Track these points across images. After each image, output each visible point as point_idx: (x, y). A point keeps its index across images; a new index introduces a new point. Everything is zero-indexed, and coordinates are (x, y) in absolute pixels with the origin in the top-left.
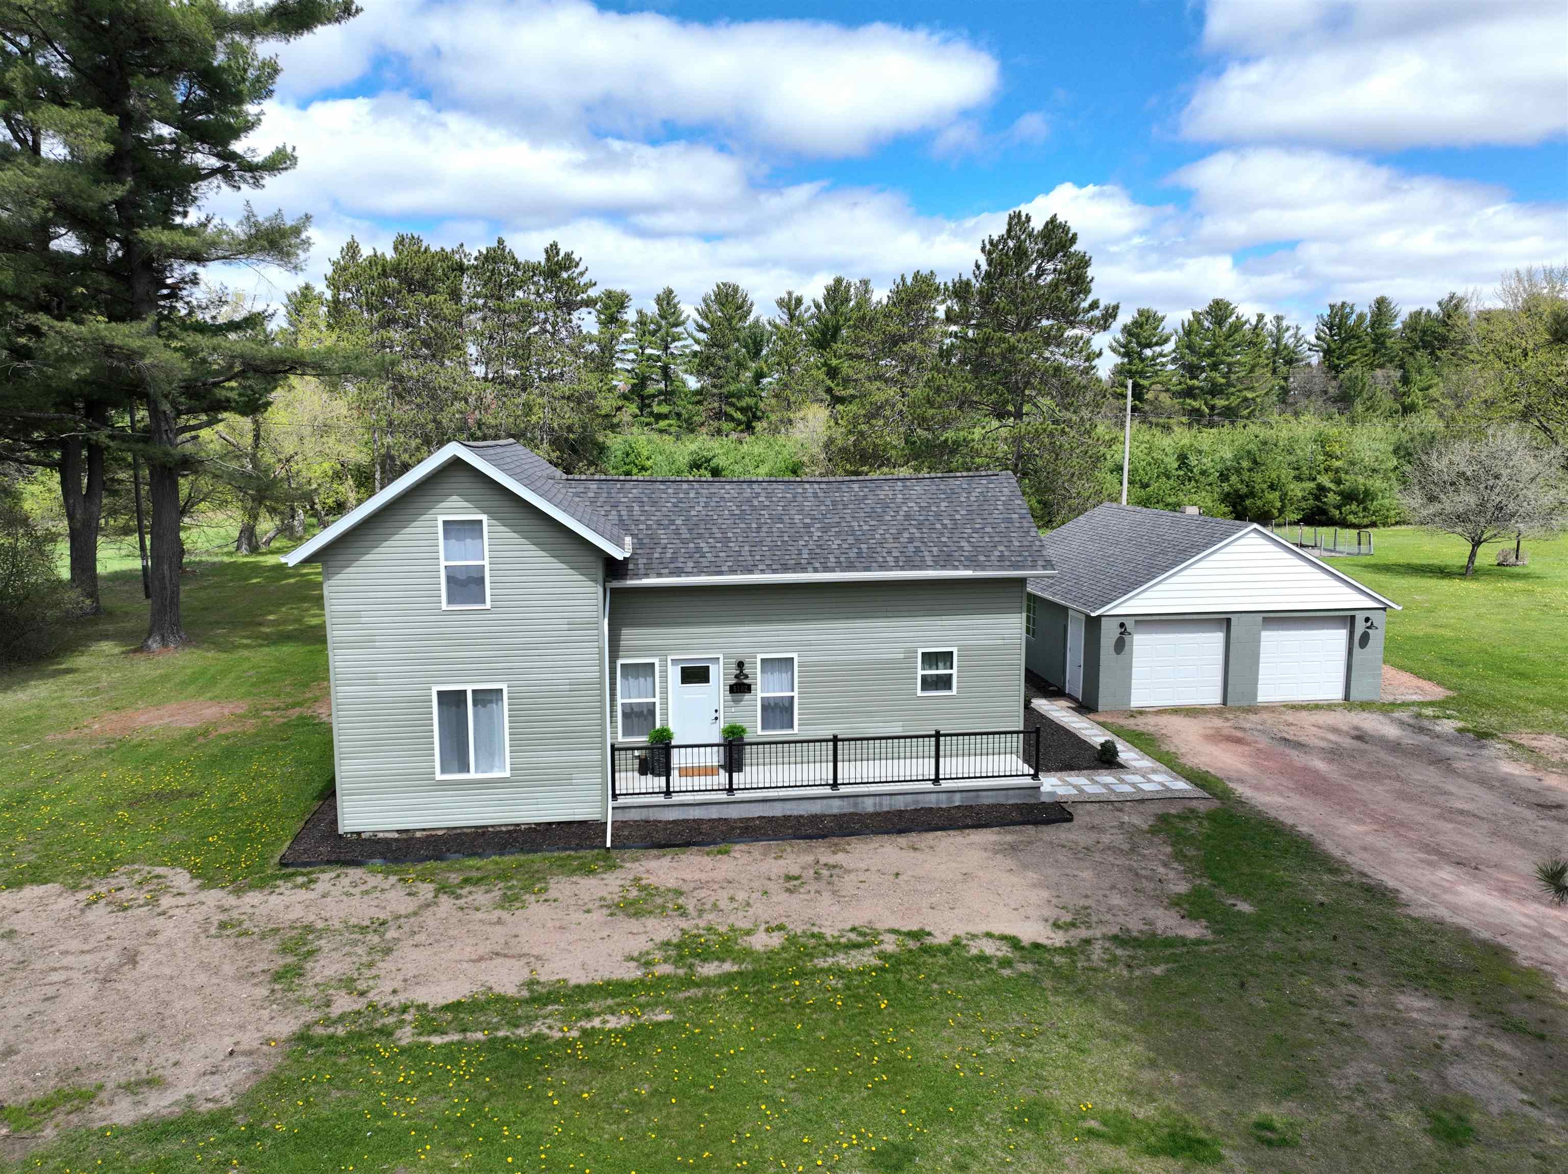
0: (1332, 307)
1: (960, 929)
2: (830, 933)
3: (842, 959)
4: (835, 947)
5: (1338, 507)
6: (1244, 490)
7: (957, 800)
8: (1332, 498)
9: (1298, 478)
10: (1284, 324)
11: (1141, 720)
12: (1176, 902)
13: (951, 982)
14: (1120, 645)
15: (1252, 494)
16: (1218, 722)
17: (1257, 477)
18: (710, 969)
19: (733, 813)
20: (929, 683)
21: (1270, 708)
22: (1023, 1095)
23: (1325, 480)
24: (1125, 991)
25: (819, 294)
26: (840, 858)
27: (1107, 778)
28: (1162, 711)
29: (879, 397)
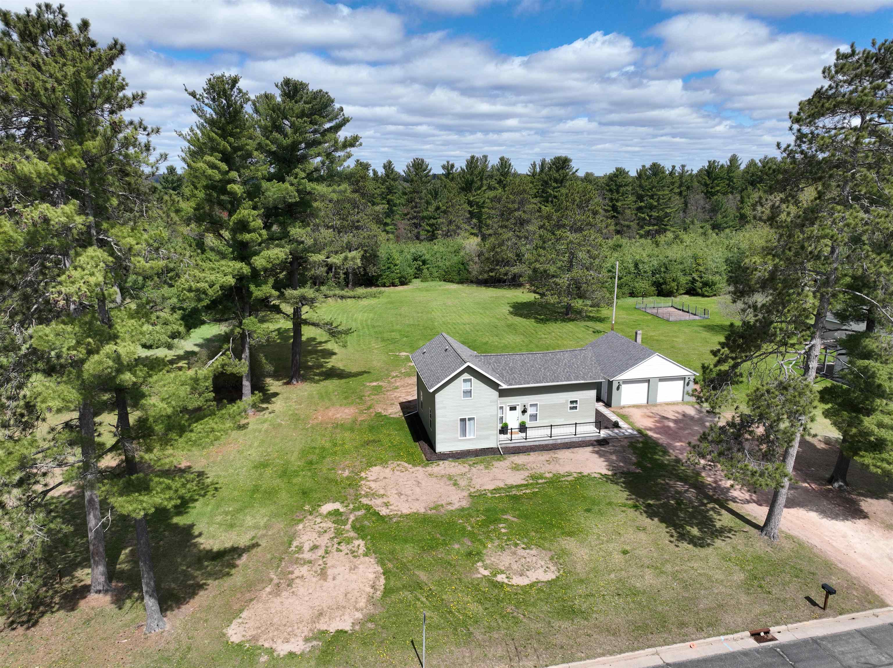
0: (709, 162)
1: (589, 472)
2: (562, 473)
3: (566, 478)
4: (564, 476)
5: (701, 289)
6: (661, 281)
7: (580, 439)
8: (698, 284)
9: (685, 275)
10: (686, 169)
11: (624, 410)
12: (634, 464)
13: (590, 482)
14: (618, 388)
15: (665, 283)
16: (645, 410)
17: (667, 276)
18: (540, 481)
19: (527, 444)
20: (571, 408)
21: (660, 405)
22: (608, 501)
23: (695, 275)
24: (624, 483)
25: (463, 164)
26: (556, 456)
27: (616, 431)
28: (629, 407)
29: (505, 237)
